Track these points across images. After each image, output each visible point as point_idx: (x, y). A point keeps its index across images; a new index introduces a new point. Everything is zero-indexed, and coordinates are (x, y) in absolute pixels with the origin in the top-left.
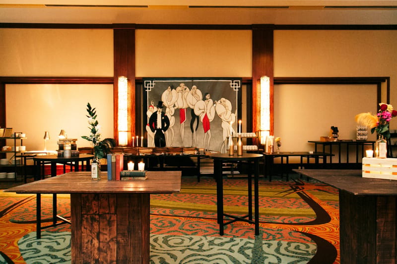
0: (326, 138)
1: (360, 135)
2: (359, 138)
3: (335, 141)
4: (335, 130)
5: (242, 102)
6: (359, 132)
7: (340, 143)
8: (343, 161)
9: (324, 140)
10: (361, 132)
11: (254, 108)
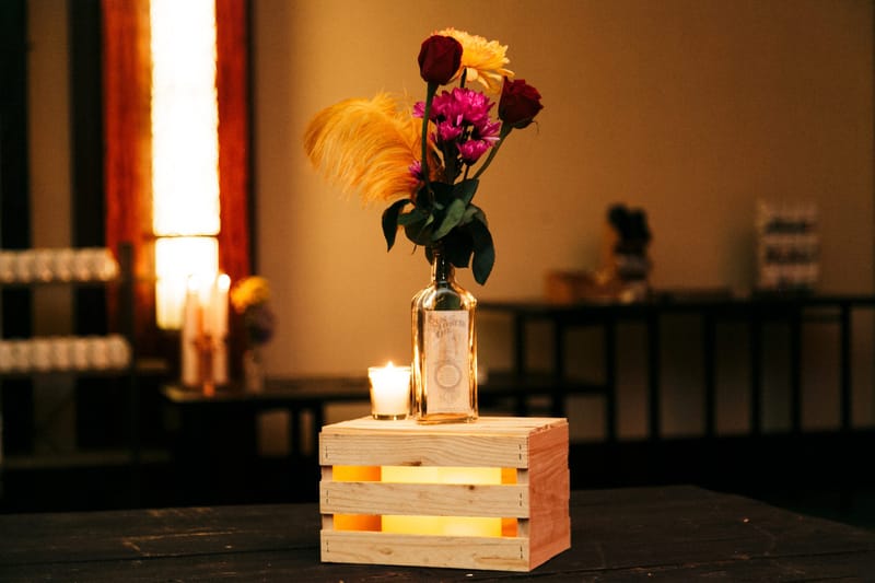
0: (577, 280)
1: (774, 256)
2: (771, 275)
3: (627, 297)
4: (630, 228)
5: (34, 35)
6: (773, 240)
7: (658, 308)
8: (679, 421)
9: (563, 296)
10: (785, 242)
11: (112, 77)
